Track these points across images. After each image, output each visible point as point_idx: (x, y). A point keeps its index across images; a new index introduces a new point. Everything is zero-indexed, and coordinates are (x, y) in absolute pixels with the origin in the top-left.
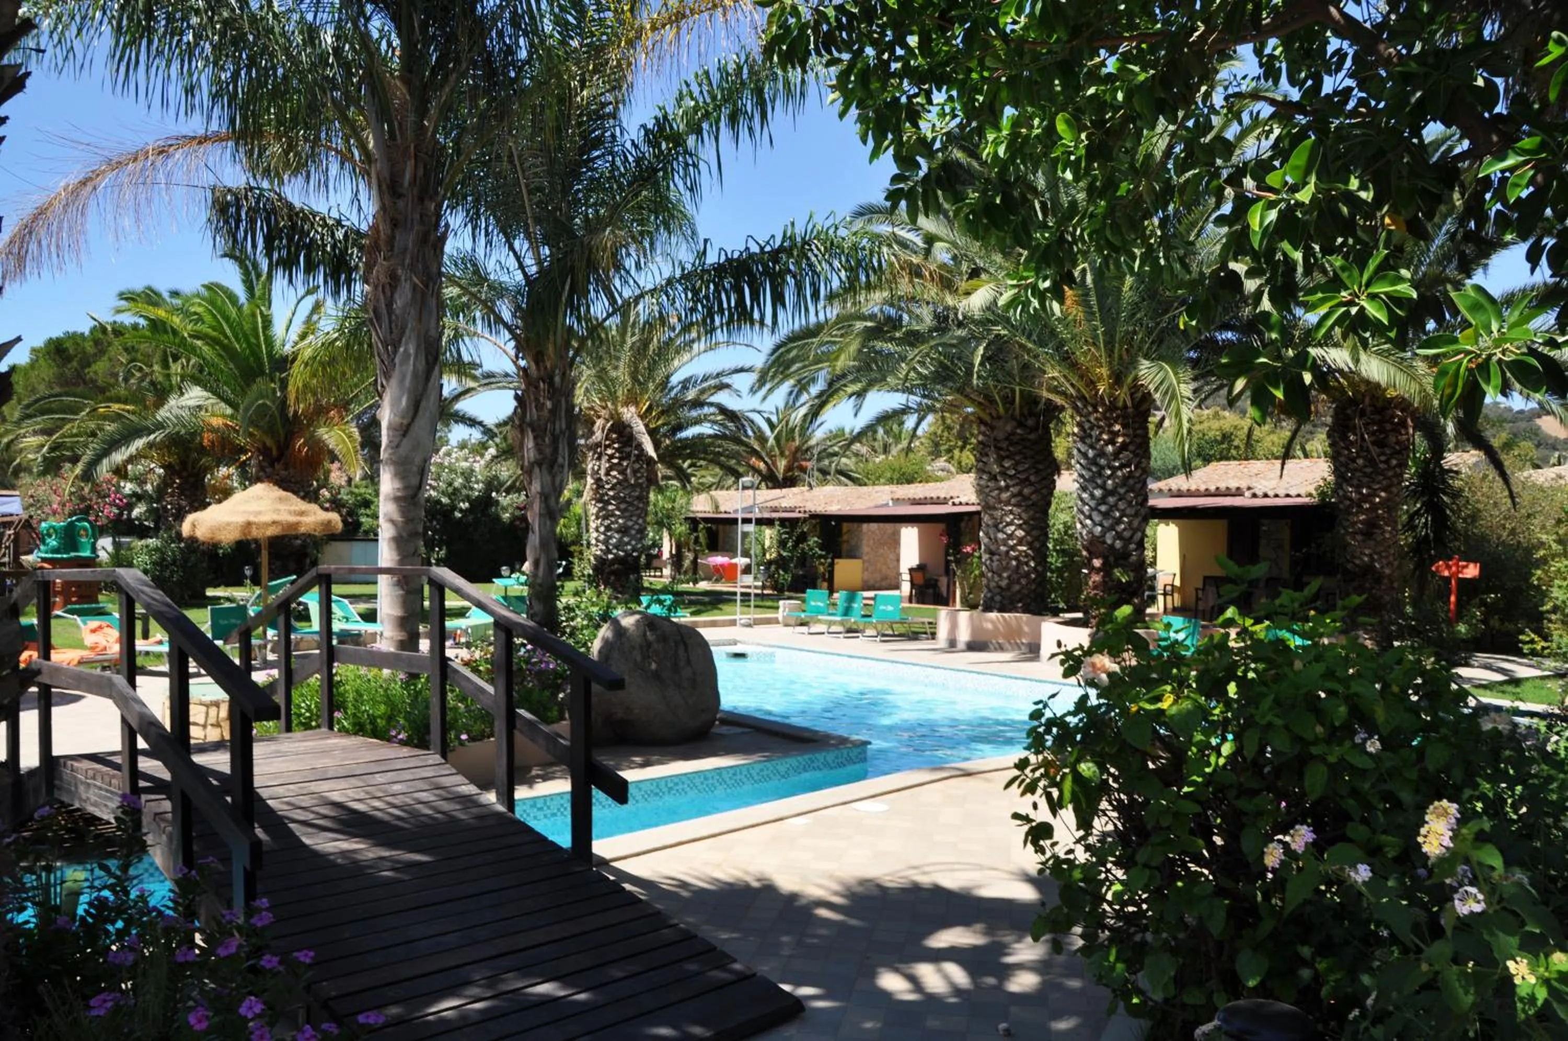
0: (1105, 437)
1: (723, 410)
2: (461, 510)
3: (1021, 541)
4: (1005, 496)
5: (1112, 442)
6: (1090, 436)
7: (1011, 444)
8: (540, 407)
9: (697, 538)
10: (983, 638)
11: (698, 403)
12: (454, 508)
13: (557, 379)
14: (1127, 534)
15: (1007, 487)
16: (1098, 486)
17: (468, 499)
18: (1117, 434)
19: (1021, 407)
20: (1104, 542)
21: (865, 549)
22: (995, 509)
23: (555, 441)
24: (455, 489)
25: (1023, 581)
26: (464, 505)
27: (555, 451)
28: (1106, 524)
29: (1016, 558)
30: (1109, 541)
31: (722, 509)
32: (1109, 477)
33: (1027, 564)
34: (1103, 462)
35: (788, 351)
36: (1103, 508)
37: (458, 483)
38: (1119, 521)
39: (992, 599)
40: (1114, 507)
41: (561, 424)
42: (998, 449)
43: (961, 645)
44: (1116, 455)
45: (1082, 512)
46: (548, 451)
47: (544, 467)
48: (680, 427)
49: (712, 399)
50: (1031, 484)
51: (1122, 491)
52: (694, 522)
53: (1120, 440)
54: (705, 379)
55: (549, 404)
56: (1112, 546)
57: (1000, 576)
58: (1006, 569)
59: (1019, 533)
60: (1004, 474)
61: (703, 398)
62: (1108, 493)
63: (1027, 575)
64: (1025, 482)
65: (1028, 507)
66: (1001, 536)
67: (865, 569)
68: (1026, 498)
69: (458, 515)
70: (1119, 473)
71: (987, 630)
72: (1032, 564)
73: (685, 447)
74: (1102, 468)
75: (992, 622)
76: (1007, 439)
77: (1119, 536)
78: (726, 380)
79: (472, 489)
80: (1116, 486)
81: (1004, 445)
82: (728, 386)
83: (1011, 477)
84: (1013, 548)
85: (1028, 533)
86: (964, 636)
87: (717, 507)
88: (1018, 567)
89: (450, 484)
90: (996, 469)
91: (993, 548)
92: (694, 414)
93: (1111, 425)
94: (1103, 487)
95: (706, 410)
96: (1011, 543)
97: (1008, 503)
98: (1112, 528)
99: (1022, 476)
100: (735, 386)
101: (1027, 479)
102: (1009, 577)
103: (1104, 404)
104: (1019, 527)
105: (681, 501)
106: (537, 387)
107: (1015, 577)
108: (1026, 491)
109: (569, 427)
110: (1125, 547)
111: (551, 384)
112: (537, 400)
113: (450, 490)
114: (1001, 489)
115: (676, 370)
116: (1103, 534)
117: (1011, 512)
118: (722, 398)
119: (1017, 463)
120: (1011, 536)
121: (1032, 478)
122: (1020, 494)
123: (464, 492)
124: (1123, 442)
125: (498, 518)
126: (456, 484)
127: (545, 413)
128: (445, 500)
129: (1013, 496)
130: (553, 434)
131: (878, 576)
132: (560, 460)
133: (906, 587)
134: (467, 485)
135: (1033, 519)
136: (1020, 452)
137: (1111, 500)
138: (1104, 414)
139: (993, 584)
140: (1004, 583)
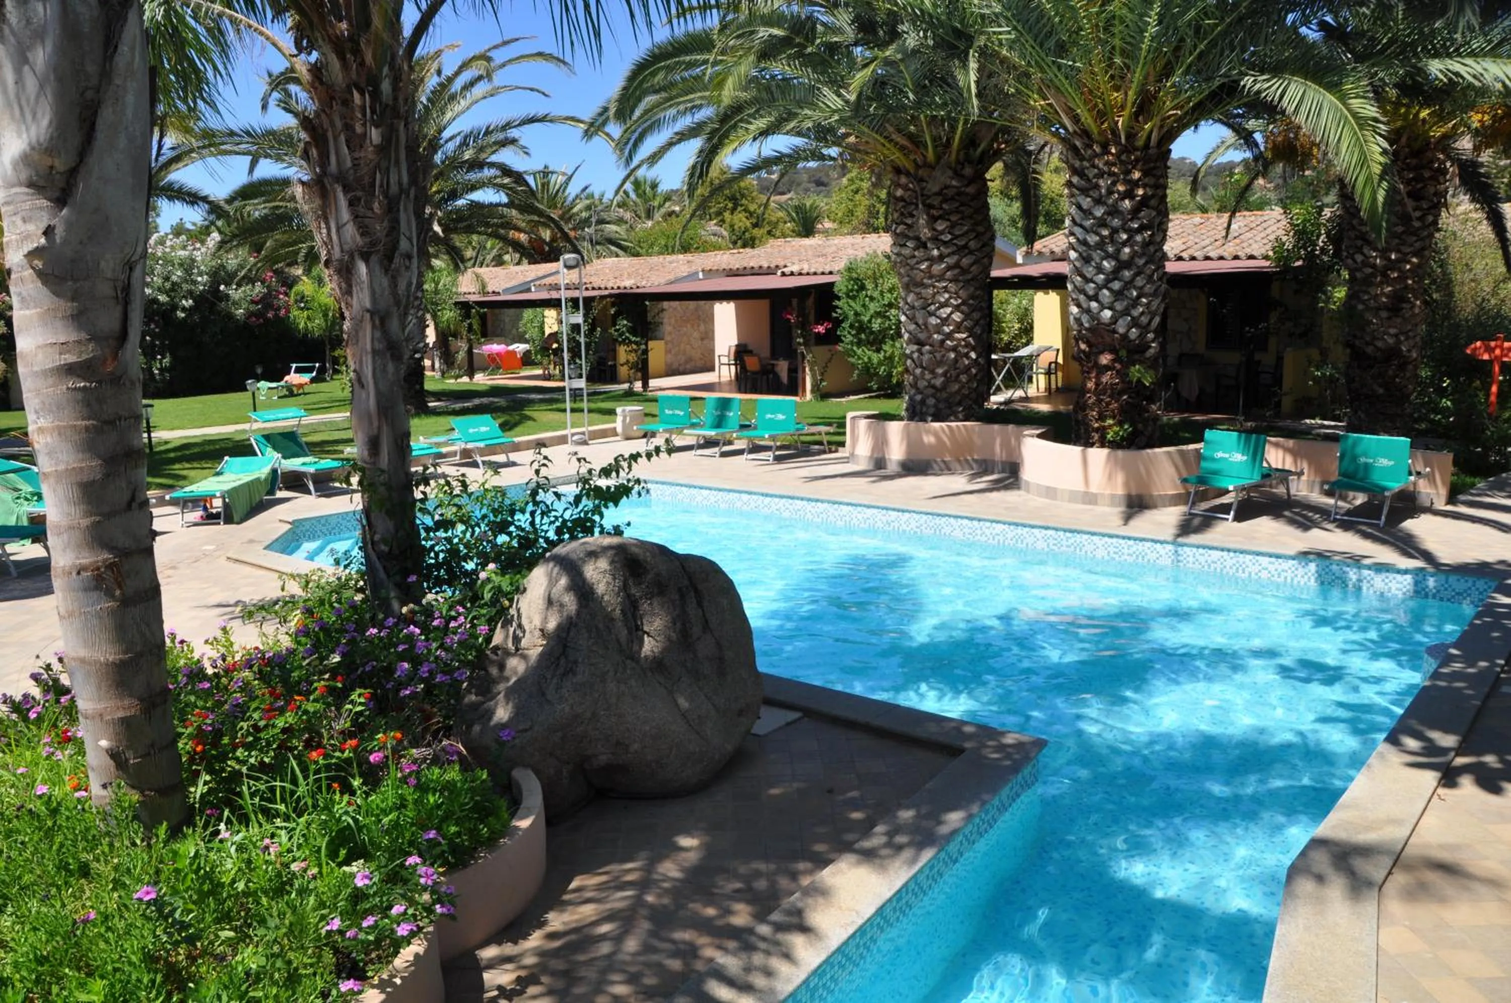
0: (1121, 188)
1: (506, 171)
2: (184, 309)
3: (959, 327)
4: (938, 268)
5: (1129, 194)
6: (1097, 187)
7: (945, 201)
8: (356, 142)
9: (470, 325)
10: (925, 456)
11: (477, 164)
12: (174, 307)
13: (386, 86)
14: (1144, 320)
15: (941, 258)
16: (1108, 256)
17: (190, 294)
18: (1136, 184)
19: (958, 151)
20: (1114, 331)
21: (667, 328)
22: (926, 286)
23: (391, 208)
24: (174, 284)
25: (964, 378)
26: (188, 303)
27: (394, 229)
28: (1119, 306)
29: (954, 349)
30: (1121, 330)
31: (490, 289)
32: (1124, 244)
33: (967, 355)
34: (1116, 222)
35: (653, 74)
36: (1116, 285)
37: (178, 274)
38: (1135, 302)
39: (923, 402)
40: (1129, 284)
41: (400, 175)
42: (929, 207)
43: (893, 467)
44: (1135, 212)
45: (1082, 291)
46: (379, 228)
47: (374, 258)
48: (454, 195)
49: (494, 158)
50: (971, 252)
51: (1141, 262)
52: (465, 307)
53: (1140, 192)
54: (488, 132)
55: (375, 135)
56: (1125, 337)
57: (932, 372)
58: (940, 363)
59: (957, 317)
60: (935, 239)
61: (483, 156)
62: (1123, 265)
63: (967, 369)
64: (962, 250)
65: (967, 282)
66: (933, 321)
67: (668, 352)
68: (964, 271)
69: (181, 315)
70: (1139, 238)
71: (930, 446)
72: (973, 355)
73: (461, 219)
74: (1115, 231)
75: (936, 434)
76: (939, 194)
77: (1135, 323)
78: (513, 133)
79: (195, 282)
80: (1134, 255)
81: (936, 201)
82: (513, 141)
83: (945, 243)
84: (949, 336)
85: (967, 316)
86: (896, 452)
87: (484, 286)
88: (956, 360)
89: (167, 279)
90: (925, 233)
91: (922, 336)
92: (473, 176)
93: (1128, 172)
94: (1115, 256)
95: (488, 173)
96: (947, 329)
97: (941, 278)
98: (1126, 312)
99: (961, 243)
100: (522, 142)
101: (965, 247)
102: (945, 374)
103: (1117, 143)
104: (957, 308)
105: (445, 280)
106: (347, 102)
107: (954, 373)
108: (965, 261)
109: (414, 181)
110: (1142, 336)
111: (376, 95)
112: (348, 128)
113: (168, 285)
114: (932, 260)
115: (449, 123)
116: (1114, 320)
117: (946, 289)
118: (507, 156)
119: (952, 226)
120: (945, 321)
121: (972, 244)
122: (957, 265)
123: (185, 287)
124: (1144, 196)
125: (230, 316)
126: (174, 278)
127: (369, 153)
128: (162, 298)
129: (949, 268)
130: (386, 194)
131: (682, 359)
132: (404, 245)
133: (725, 372)
134: (189, 277)
135: (972, 297)
136: (957, 211)
137: (1127, 274)
138: (1118, 155)
139: (922, 384)
140: (938, 382)
